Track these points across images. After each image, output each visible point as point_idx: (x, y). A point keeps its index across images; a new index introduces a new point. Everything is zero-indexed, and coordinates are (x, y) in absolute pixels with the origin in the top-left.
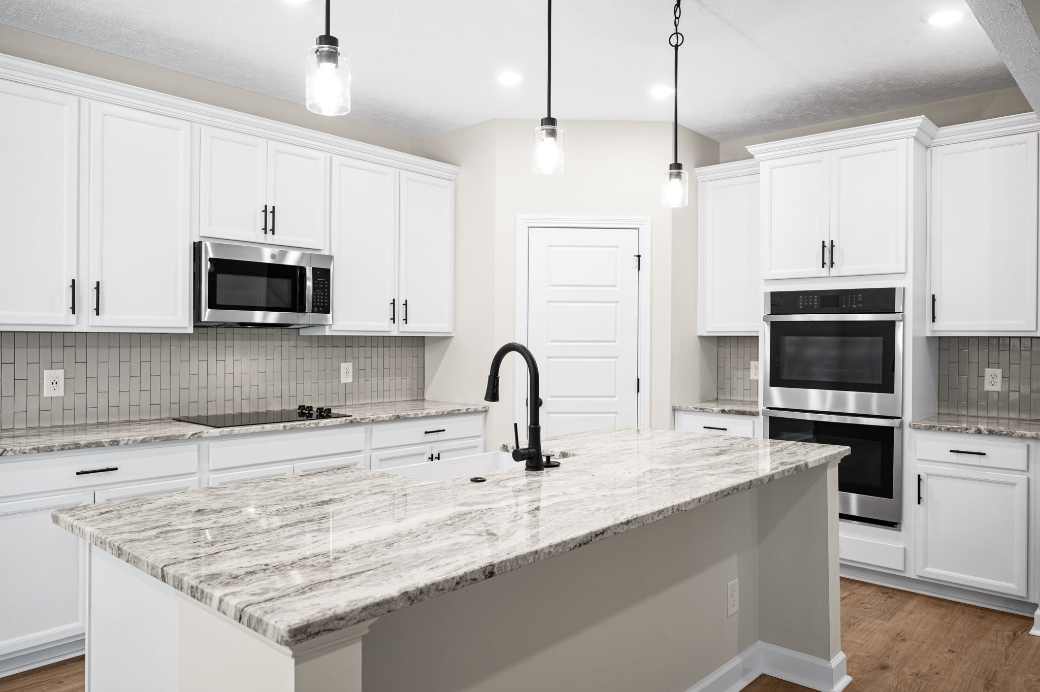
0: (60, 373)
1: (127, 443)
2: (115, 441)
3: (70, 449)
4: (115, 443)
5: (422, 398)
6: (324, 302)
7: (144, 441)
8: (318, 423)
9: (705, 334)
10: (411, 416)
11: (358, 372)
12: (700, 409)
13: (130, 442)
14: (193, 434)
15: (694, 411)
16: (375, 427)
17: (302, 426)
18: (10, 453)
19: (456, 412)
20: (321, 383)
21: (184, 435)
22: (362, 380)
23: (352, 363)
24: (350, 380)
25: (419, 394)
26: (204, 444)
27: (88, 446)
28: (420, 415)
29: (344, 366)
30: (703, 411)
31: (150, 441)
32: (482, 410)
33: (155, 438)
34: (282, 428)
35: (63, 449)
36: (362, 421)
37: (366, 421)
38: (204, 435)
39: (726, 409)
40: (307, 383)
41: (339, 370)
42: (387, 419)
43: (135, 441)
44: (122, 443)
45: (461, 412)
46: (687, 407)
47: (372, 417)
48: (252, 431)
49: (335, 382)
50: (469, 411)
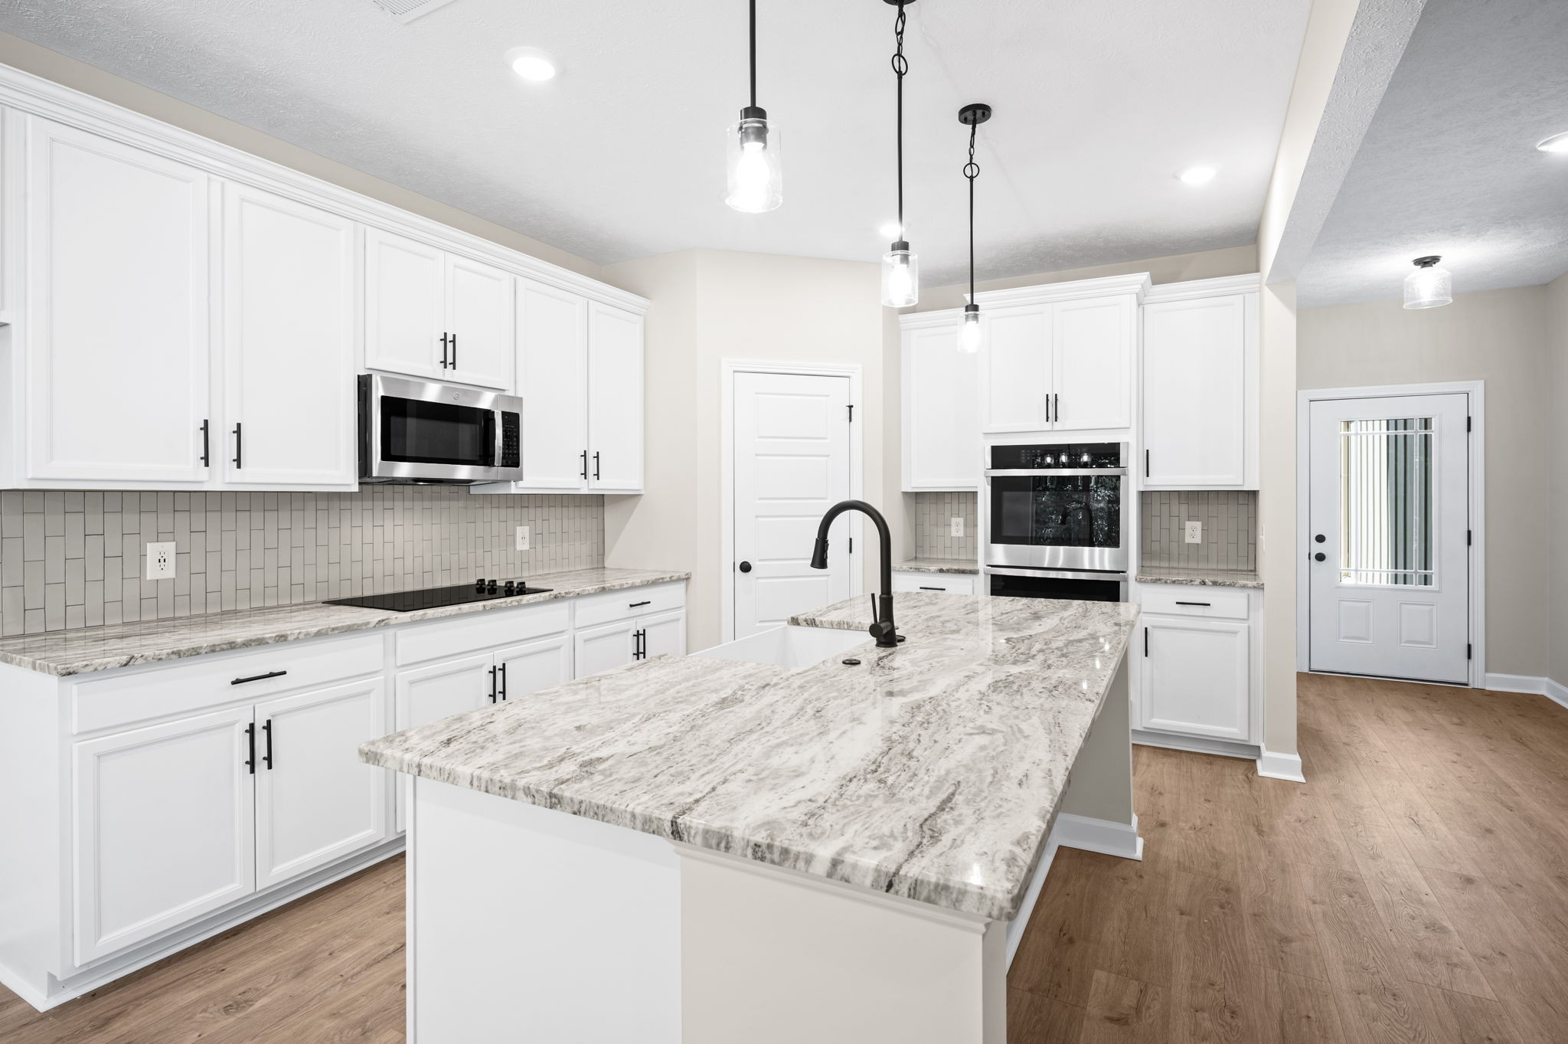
1: (297, 638)
2: (282, 636)
3: (223, 650)
4: (282, 639)
7: (319, 634)
8: (521, 600)
10: (617, 588)
11: (536, 537)
12: (916, 569)
13: (301, 636)
14: (380, 622)
15: (908, 571)
16: (579, 602)
18: (142, 661)
19: (661, 581)
21: (368, 623)
23: (530, 527)
24: (526, 547)
25: (599, 561)
27: (247, 644)
29: (522, 530)
30: (919, 571)
31: (326, 634)
33: (333, 629)
34: (481, 609)
35: (214, 651)
36: (568, 596)
37: (571, 595)
38: (393, 622)
39: (944, 568)
40: (480, 552)
41: (514, 535)
42: (592, 592)
43: (307, 634)
44: (290, 638)
46: (901, 568)
47: (577, 591)
48: (447, 613)
49: (513, 549)
50: (673, 578)
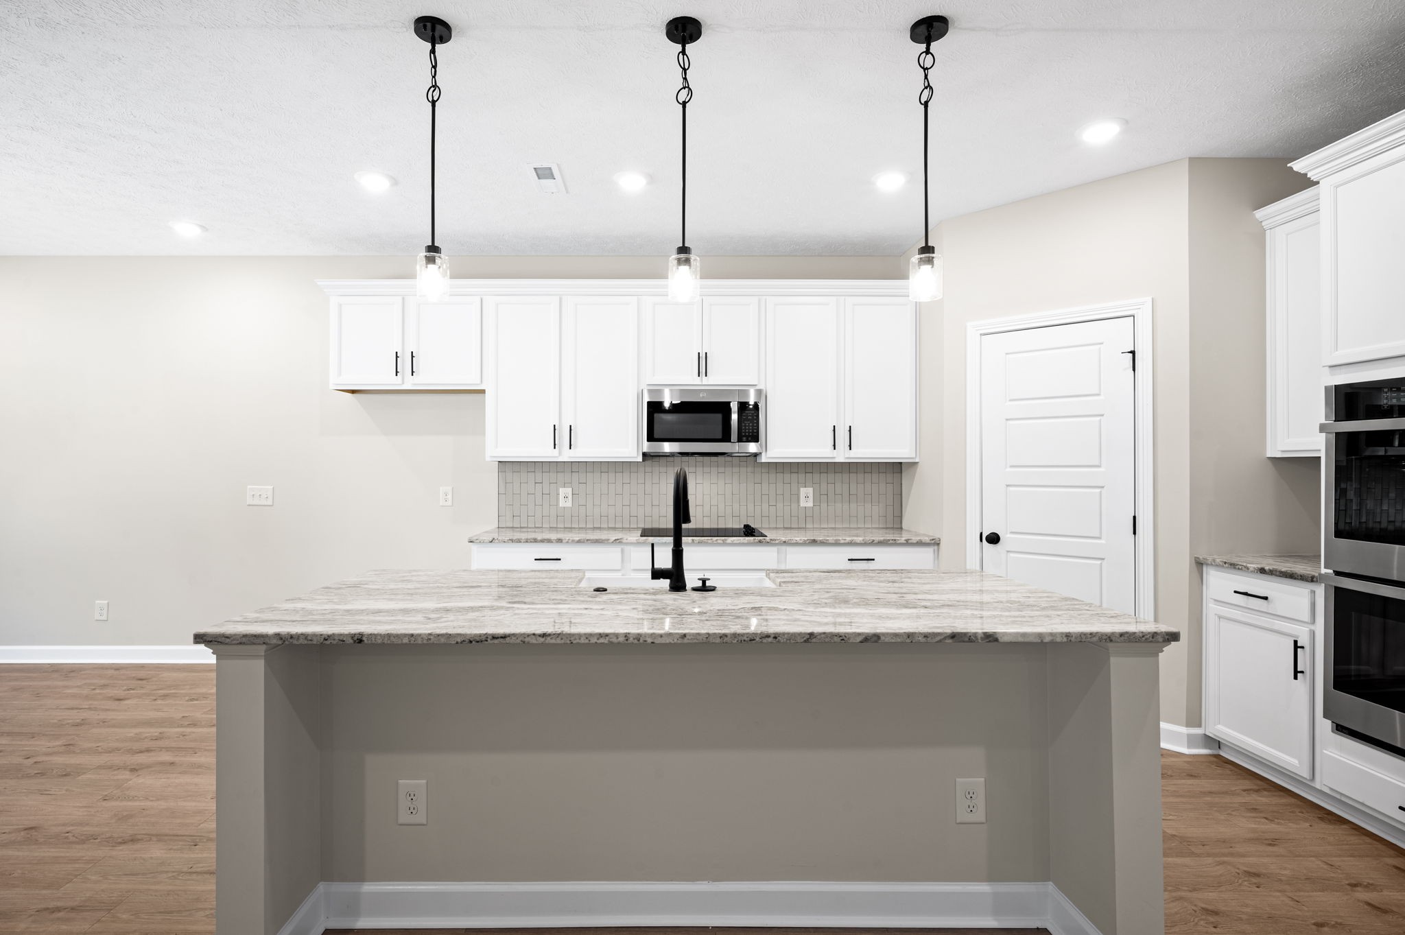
0: (569, 490)
1: (568, 542)
2: (560, 540)
3: (531, 542)
4: (560, 541)
5: (899, 526)
6: (753, 432)
7: (579, 541)
8: (726, 540)
9: (1279, 455)
10: (830, 542)
12: (1231, 564)
13: (570, 541)
14: (616, 540)
15: (1223, 566)
16: (790, 549)
17: (710, 542)
18: (497, 541)
19: (891, 542)
20: (780, 505)
21: (609, 540)
22: (824, 505)
23: (812, 489)
24: (810, 504)
26: (627, 548)
27: (542, 541)
28: (842, 542)
29: (803, 491)
30: (1235, 568)
31: (584, 542)
32: (928, 541)
33: (588, 540)
35: (527, 542)
37: (777, 542)
38: (624, 541)
39: (1267, 568)
40: (765, 506)
41: (798, 495)
42: (801, 542)
43: (573, 541)
44: (564, 541)
45: (899, 542)
46: (1214, 560)
47: (784, 539)
48: (664, 541)
49: (794, 506)
50: (910, 541)
